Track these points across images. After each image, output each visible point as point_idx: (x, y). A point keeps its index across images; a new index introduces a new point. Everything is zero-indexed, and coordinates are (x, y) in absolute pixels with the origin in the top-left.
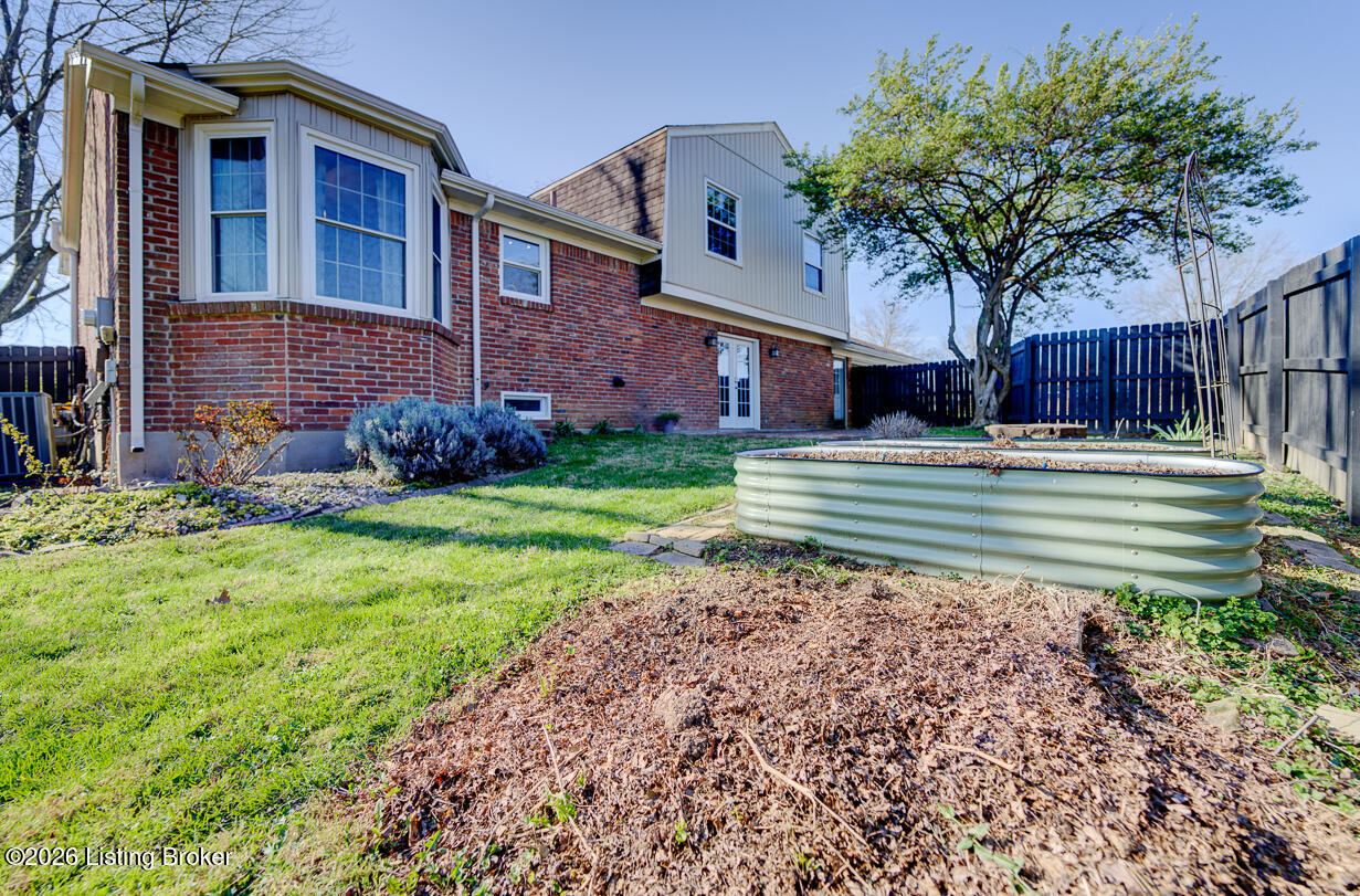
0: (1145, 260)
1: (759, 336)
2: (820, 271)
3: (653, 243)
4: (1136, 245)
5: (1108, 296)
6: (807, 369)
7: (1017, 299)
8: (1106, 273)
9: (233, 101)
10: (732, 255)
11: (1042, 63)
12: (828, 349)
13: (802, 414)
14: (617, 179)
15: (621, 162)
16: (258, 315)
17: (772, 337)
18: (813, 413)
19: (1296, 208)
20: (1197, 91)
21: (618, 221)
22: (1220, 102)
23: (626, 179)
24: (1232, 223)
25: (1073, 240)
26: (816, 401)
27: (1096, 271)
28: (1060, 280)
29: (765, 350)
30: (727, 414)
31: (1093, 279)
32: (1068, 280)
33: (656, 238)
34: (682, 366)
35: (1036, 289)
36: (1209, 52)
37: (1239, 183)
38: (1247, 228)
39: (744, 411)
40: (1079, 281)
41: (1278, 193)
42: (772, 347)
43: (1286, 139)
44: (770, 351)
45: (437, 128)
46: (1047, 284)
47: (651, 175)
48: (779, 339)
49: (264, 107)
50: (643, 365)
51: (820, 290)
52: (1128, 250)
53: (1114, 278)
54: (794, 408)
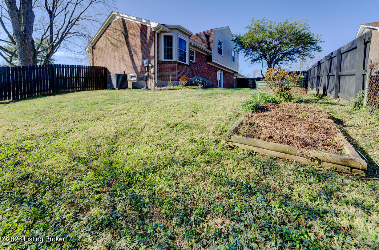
0: (297, 59)
1: (223, 71)
2: (234, 58)
3: (211, 52)
4: (296, 56)
5: (290, 65)
6: (230, 78)
7: (274, 66)
8: (290, 61)
9: (169, 30)
10: (222, 54)
11: (282, 24)
12: (234, 74)
14: (202, 38)
15: (203, 34)
16: (173, 63)
19: (321, 52)
20: (307, 31)
21: (204, 47)
22: (310, 34)
23: (204, 38)
24: (312, 53)
25: (284, 55)
26: (231, 85)
27: (288, 61)
28: (282, 62)
30: (218, 86)
31: (288, 62)
32: (283, 62)
33: (212, 51)
34: (212, 76)
35: (277, 64)
36: (309, 26)
37: (313, 47)
38: (314, 54)
39: (220, 86)
40: (285, 62)
41: (318, 49)
42: (225, 73)
43: (320, 40)
45: (191, 33)
46: (279, 63)
47: (211, 39)
48: (226, 71)
49: (173, 31)
50: (207, 75)
51: (234, 61)
52: (294, 57)
53: (291, 62)
54: (228, 86)
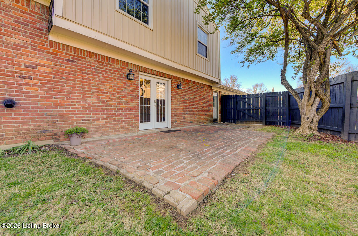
1: (171, 77)
2: (206, 47)
6: (200, 96)
10: (147, 23)
12: (211, 87)
13: (196, 118)
17: (179, 78)
18: (202, 117)
26: (204, 111)
29: (175, 85)
30: (149, 121)
39: (161, 118)
42: (178, 83)
44: (178, 86)
48: (184, 80)
51: (206, 57)
54: (192, 115)
